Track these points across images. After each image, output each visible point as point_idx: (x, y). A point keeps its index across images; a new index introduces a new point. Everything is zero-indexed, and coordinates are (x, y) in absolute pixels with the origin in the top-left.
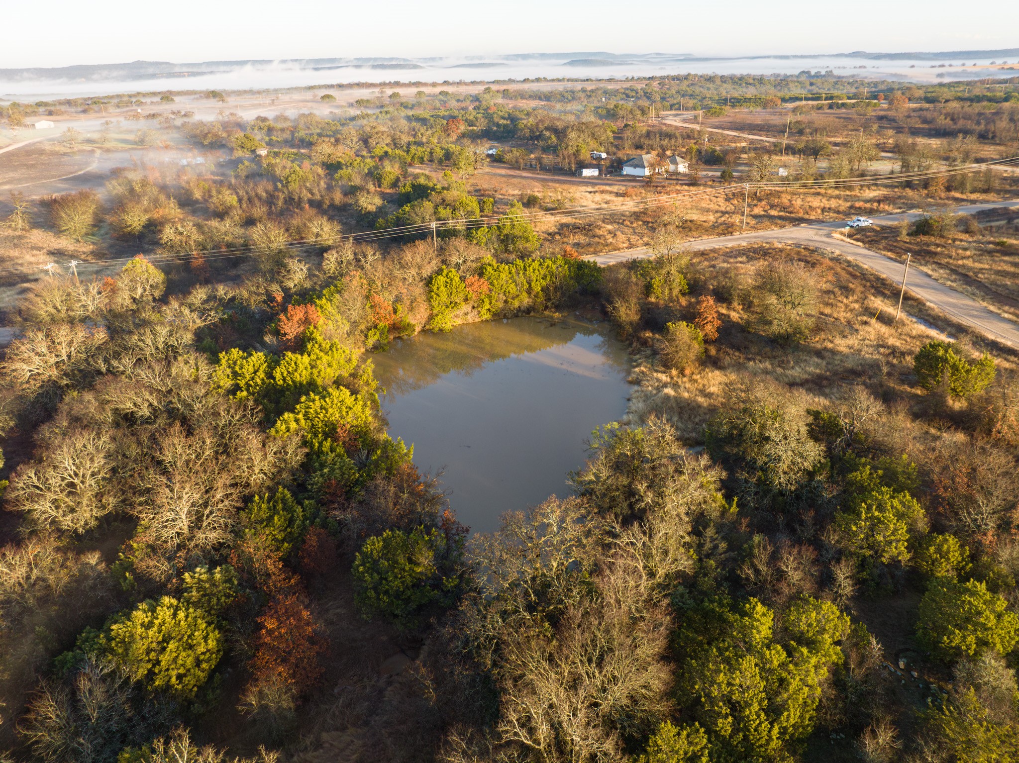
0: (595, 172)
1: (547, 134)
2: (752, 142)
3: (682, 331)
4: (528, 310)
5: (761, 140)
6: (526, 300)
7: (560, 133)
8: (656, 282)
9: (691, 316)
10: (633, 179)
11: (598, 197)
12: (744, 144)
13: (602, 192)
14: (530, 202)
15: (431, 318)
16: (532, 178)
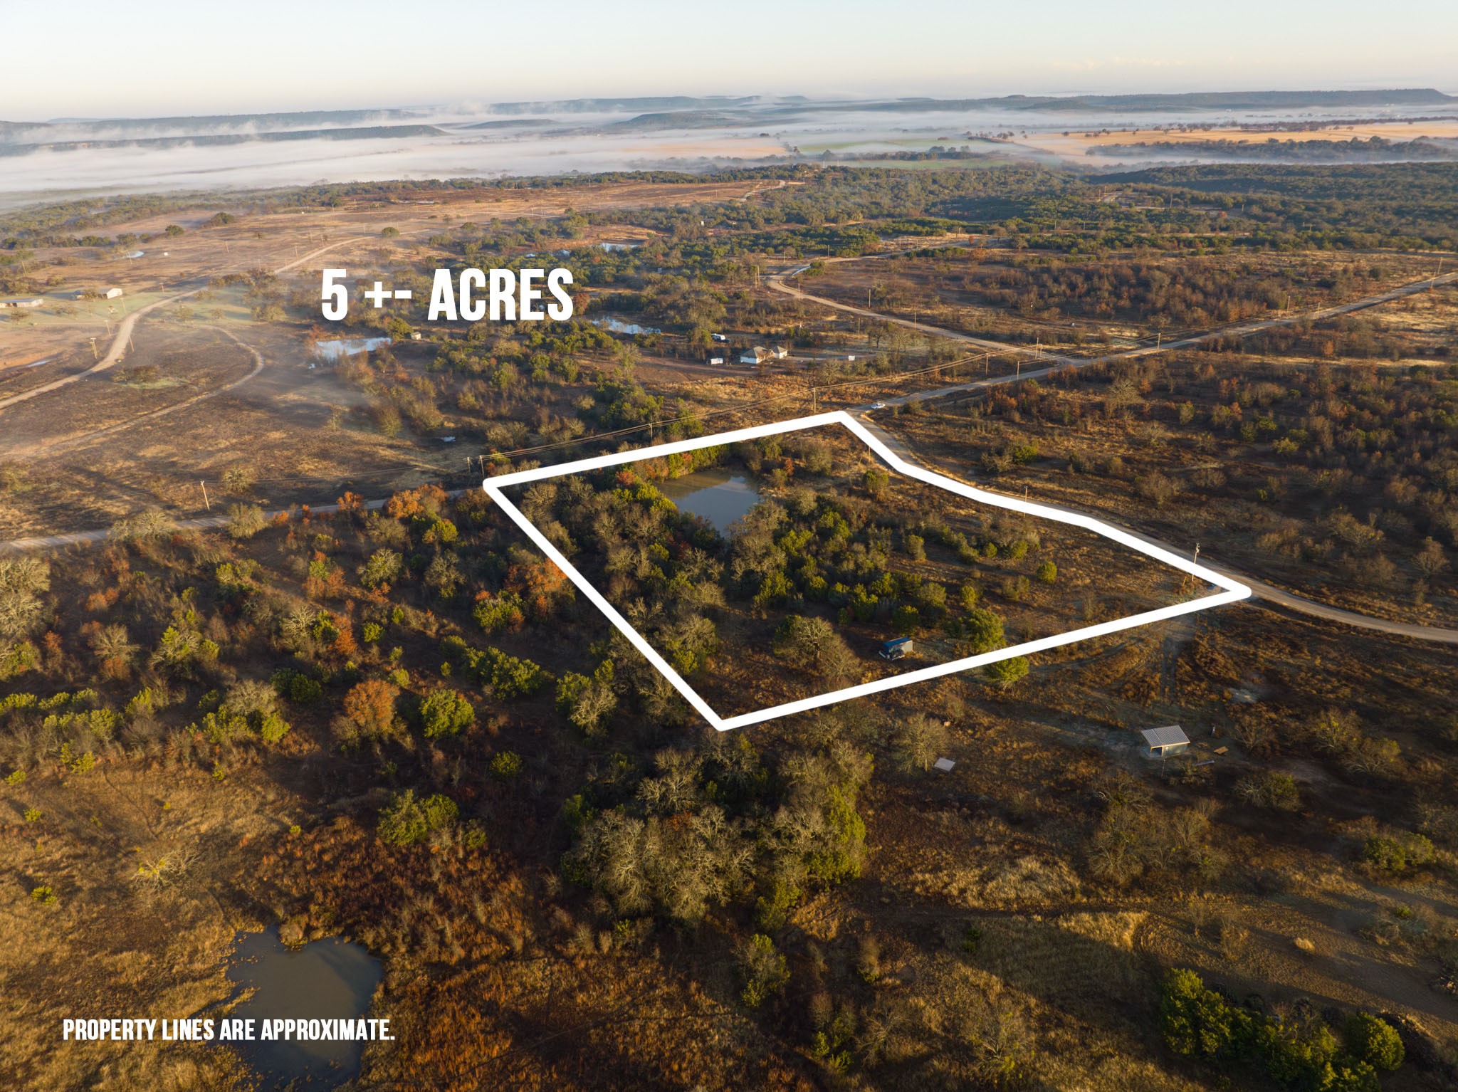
0: (721, 361)
1: (672, 313)
2: (841, 313)
3: (778, 472)
4: (709, 467)
5: (848, 312)
6: (709, 462)
7: (683, 311)
8: (768, 450)
9: (782, 466)
10: (748, 367)
11: (728, 389)
12: (833, 318)
13: (730, 383)
14: (687, 396)
15: (670, 473)
16: (676, 368)
